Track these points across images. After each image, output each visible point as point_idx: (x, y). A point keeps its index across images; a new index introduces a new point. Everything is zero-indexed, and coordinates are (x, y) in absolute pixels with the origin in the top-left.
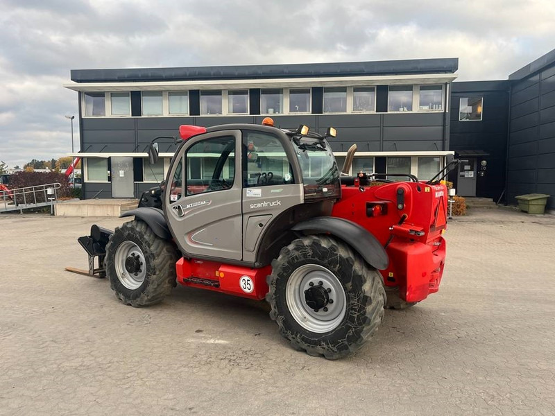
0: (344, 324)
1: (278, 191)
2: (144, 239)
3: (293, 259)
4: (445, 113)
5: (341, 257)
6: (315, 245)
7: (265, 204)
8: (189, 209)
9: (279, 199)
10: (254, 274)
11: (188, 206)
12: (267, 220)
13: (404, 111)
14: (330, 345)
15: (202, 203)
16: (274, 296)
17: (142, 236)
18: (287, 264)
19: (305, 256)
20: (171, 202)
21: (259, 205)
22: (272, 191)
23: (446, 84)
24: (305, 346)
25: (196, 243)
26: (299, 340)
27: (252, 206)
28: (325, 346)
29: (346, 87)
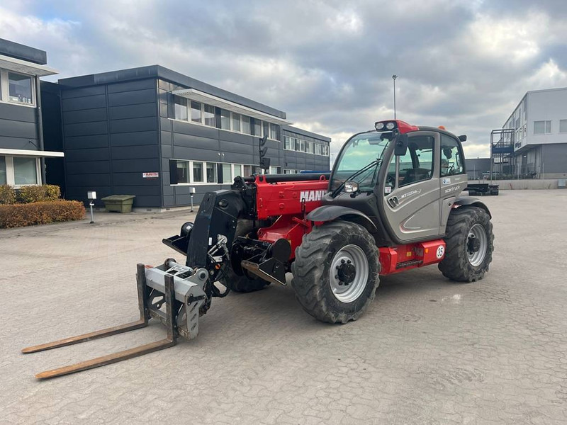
1: (458, 179)
7: (453, 189)
9: (459, 185)
10: (444, 243)
11: (403, 197)
12: (453, 201)
15: (414, 193)
20: (386, 194)
21: (450, 190)
23: (36, 77)
25: (408, 229)
27: (446, 191)
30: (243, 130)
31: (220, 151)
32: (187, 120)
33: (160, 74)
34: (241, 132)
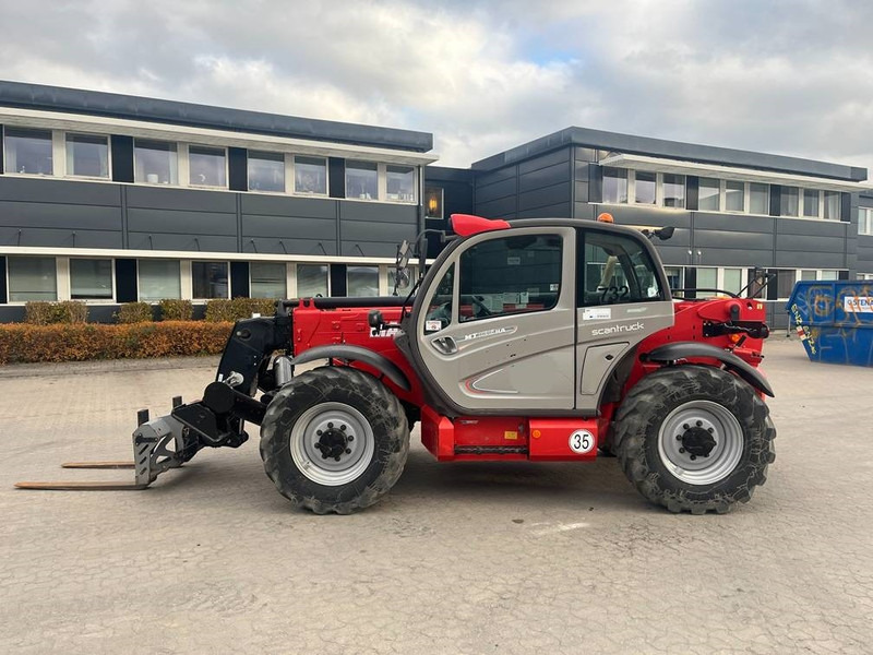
0: (744, 466)
1: (639, 310)
2: (373, 395)
3: (673, 396)
4: (418, 207)
5: (738, 387)
6: (703, 377)
7: (618, 329)
8: (471, 341)
9: (641, 321)
10: (595, 426)
11: (468, 338)
12: (619, 351)
13: (365, 198)
14: (726, 496)
15: (498, 332)
16: (643, 450)
17: (367, 391)
18: (662, 405)
19: (690, 391)
20: (427, 333)
21: (608, 331)
22: (629, 311)
23: (419, 167)
24: (689, 504)
25: (482, 392)
26: (682, 499)
27: (595, 333)
28: (720, 499)
29: (283, 154)
30: (751, 207)
31: (693, 248)
32: (626, 202)
33: (575, 139)
34: (746, 212)
